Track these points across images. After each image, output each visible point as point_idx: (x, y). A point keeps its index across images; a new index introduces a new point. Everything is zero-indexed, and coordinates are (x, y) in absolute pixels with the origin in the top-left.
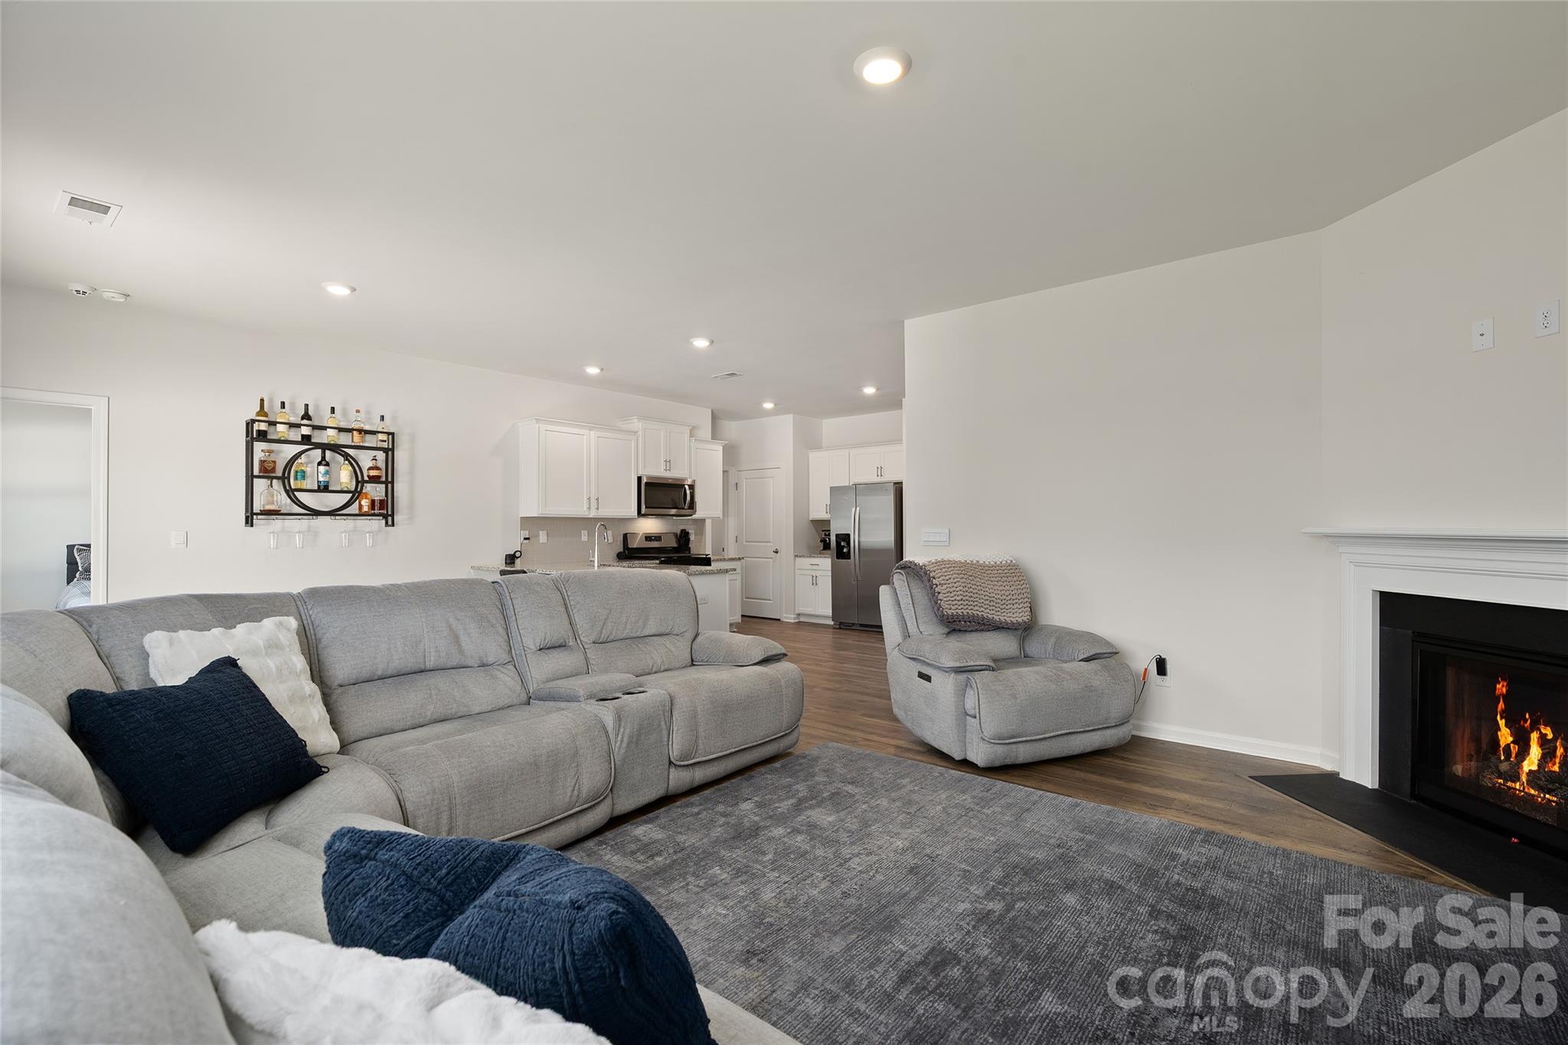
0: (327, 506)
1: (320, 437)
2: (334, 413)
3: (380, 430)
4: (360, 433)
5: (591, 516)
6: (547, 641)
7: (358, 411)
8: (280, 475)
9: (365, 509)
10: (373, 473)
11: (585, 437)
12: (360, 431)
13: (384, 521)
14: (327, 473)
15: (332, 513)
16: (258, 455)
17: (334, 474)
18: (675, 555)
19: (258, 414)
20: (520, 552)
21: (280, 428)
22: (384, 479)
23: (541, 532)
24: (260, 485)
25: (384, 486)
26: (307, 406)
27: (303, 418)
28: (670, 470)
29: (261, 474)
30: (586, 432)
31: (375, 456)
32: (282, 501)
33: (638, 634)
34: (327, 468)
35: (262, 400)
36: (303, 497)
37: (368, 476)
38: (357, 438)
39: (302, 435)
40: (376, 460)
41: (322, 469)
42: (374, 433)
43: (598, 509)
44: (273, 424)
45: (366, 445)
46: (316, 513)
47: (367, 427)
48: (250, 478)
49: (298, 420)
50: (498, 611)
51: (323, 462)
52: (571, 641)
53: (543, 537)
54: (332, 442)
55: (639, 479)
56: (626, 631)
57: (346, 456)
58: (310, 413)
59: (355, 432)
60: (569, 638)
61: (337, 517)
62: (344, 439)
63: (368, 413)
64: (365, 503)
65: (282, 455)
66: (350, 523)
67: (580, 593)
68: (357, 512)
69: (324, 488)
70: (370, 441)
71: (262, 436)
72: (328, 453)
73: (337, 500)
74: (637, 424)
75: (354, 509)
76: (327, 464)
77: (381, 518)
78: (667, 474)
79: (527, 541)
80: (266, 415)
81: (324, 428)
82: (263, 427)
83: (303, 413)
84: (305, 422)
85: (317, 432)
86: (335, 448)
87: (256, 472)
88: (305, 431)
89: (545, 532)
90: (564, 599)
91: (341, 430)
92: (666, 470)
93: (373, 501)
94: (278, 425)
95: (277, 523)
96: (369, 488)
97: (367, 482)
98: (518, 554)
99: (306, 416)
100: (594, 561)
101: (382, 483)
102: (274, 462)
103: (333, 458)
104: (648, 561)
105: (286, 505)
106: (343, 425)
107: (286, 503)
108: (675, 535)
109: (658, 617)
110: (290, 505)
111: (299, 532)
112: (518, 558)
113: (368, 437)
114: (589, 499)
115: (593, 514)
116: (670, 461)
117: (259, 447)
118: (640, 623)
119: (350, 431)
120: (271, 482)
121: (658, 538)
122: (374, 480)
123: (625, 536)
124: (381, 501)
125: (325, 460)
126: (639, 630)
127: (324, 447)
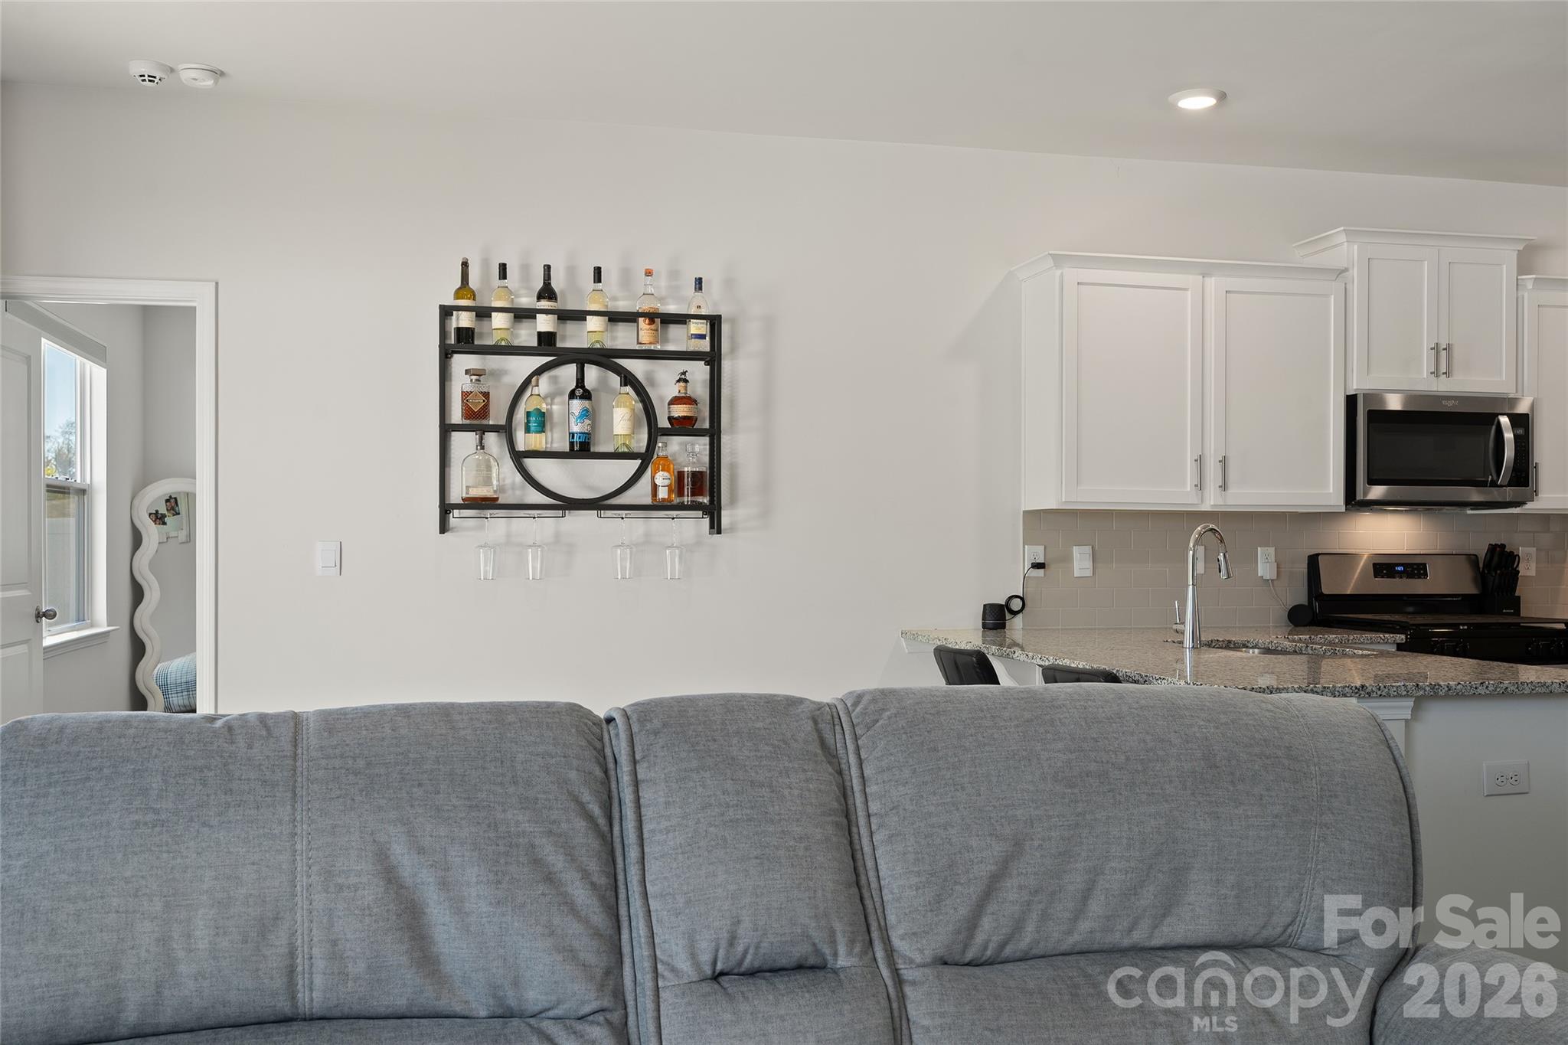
0: (591, 488)
1: (578, 337)
2: (600, 281)
3: (693, 311)
4: (652, 322)
5: (1206, 507)
6: (740, 949)
7: (649, 273)
8: (503, 422)
9: (663, 493)
10: (680, 411)
11: (1189, 292)
12: (651, 316)
13: (706, 521)
14: (586, 414)
15: (596, 504)
16: (460, 383)
17: (603, 418)
18: (1465, 622)
19: (458, 294)
20: (1022, 599)
21: (499, 320)
22: (707, 425)
23: (1075, 549)
24: (463, 443)
25: (706, 440)
26: (548, 269)
27: (540, 297)
28: (1448, 374)
29: (468, 422)
30: (1191, 280)
31: (684, 373)
32: (505, 478)
33: (1138, 936)
34: (586, 403)
35: (465, 265)
36: (539, 468)
37: (670, 419)
38: (644, 334)
39: (540, 334)
40: (686, 381)
41: (577, 405)
42: (681, 319)
43: (1224, 487)
44: (483, 313)
45: (671, 347)
46: (569, 504)
47: (672, 308)
48: (446, 430)
49: (527, 301)
50: (581, 824)
51: (580, 391)
52: (842, 950)
53: (1081, 562)
54: (598, 346)
55: (1351, 401)
56: (1084, 926)
57: (628, 379)
58: (553, 285)
59: (641, 320)
60: (833, 942)
61: (609, 513)
62: (623, 337)
63: (674, 274)
64: (662, 479)
65: (506, 379)
66: (634, 527)
67: (907, 773)
68: (648, 501)
69: (582, 449)
70: (678, 339)
71: (466, 340)
72: (592, 373)
73: (608, 475)
74: (1344, 250)
75: (640, 493)
76: (587, 395)
77: (700, 513)
78: (1443, 386)
79: (1040, 572)
80: (473, 296)
81: (580, 316)
82: (465, 320)
83: (541, 285)
84: (544, 304)
85: (571, 327)
86: (605, 358)
87: (456, 416)
88: (545, 323)
89: (1088, 549)
90: (844, 793)
91: (615, 318)
92: (1436, 373)
93: (680, 475)
94: (494, 314)
95: (497, 526)
96: (674, 446)
97: (666, 432)
98: (1016, 605)
99: (547, 292)
100: (1183, 633)
101: (700, 433)
102: (486, 395)
103: (603, 382)
104: (1368, 635)
105: (513, 487)
106: (623, 306)
107: (513, 483)
108: (1473, 559)
109: (1231, 878)
110: (523, 488)
111: (534, 545)
112: (1015, 613)
113: (675, 330)
114: (1200, 460)
115: (1211, 501)
116: (1449, 348)
117: (461, 362)
118: (1148, 896)
119: (630, 318)
120: (481, 439)
121: (1413, 567)
122: (683, 427)
123: (1313, 561)
124: (696, 476)
125: (583, 387)
126: (1145, 925)
127: (582, 358)
